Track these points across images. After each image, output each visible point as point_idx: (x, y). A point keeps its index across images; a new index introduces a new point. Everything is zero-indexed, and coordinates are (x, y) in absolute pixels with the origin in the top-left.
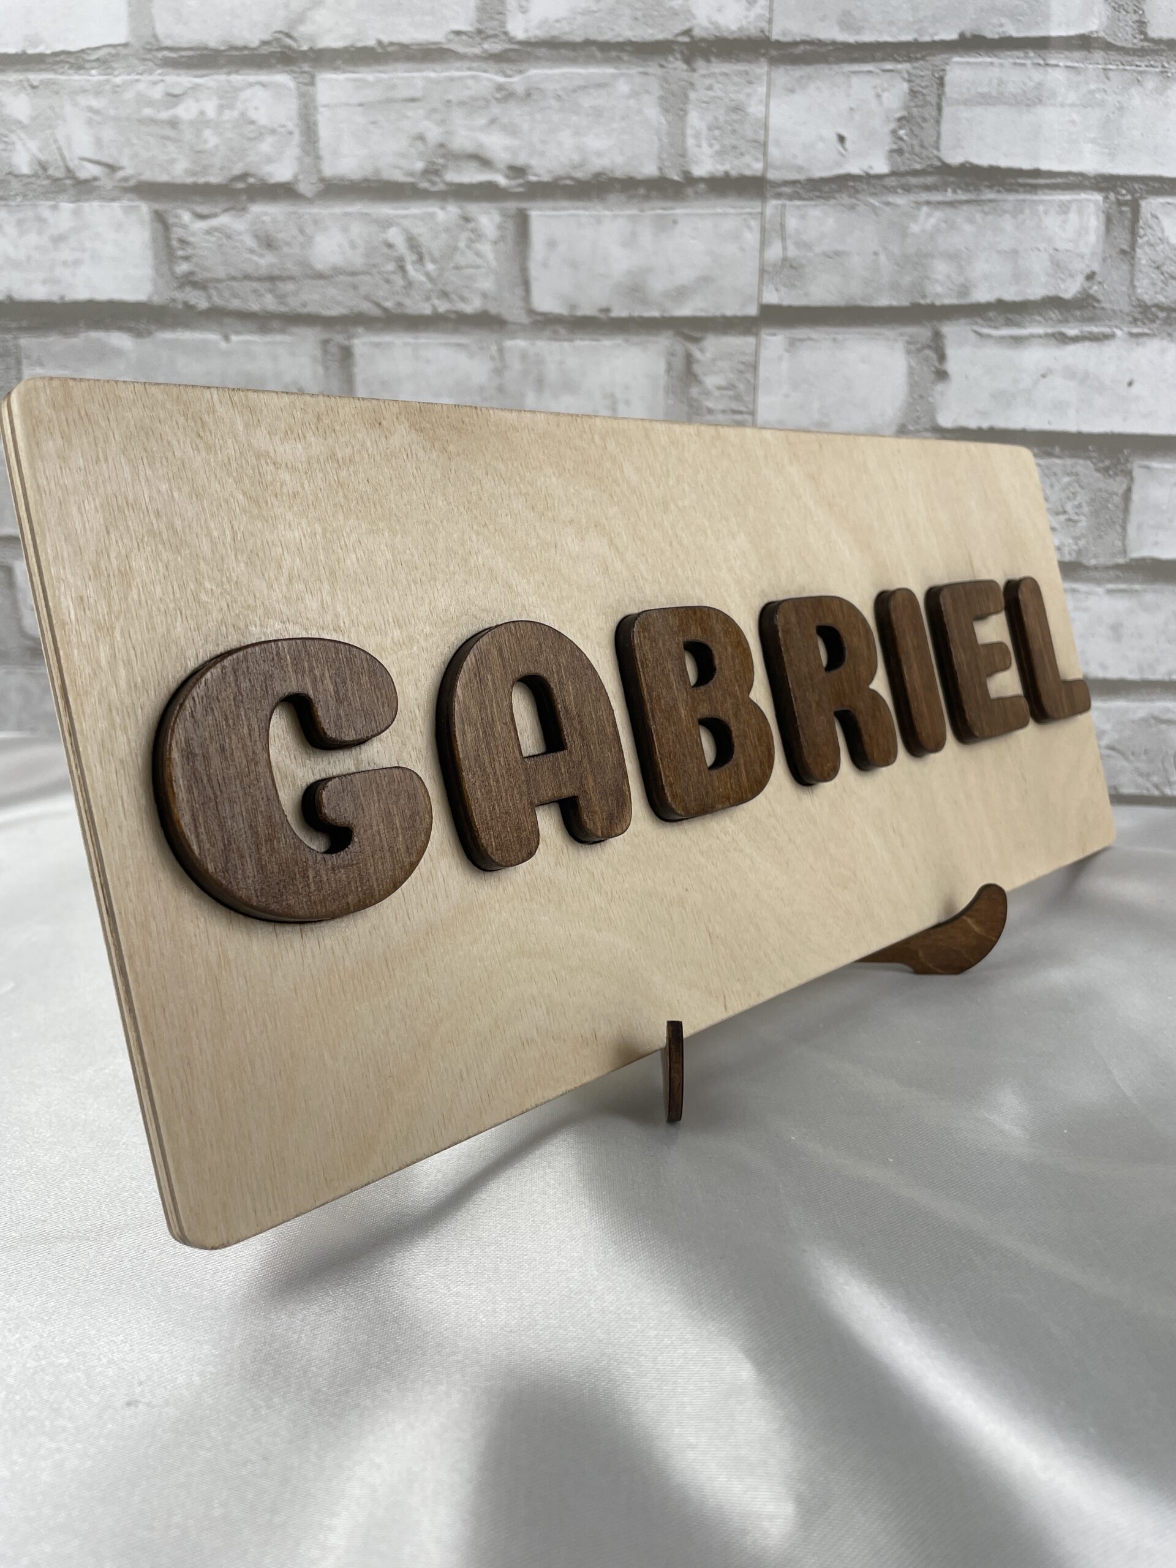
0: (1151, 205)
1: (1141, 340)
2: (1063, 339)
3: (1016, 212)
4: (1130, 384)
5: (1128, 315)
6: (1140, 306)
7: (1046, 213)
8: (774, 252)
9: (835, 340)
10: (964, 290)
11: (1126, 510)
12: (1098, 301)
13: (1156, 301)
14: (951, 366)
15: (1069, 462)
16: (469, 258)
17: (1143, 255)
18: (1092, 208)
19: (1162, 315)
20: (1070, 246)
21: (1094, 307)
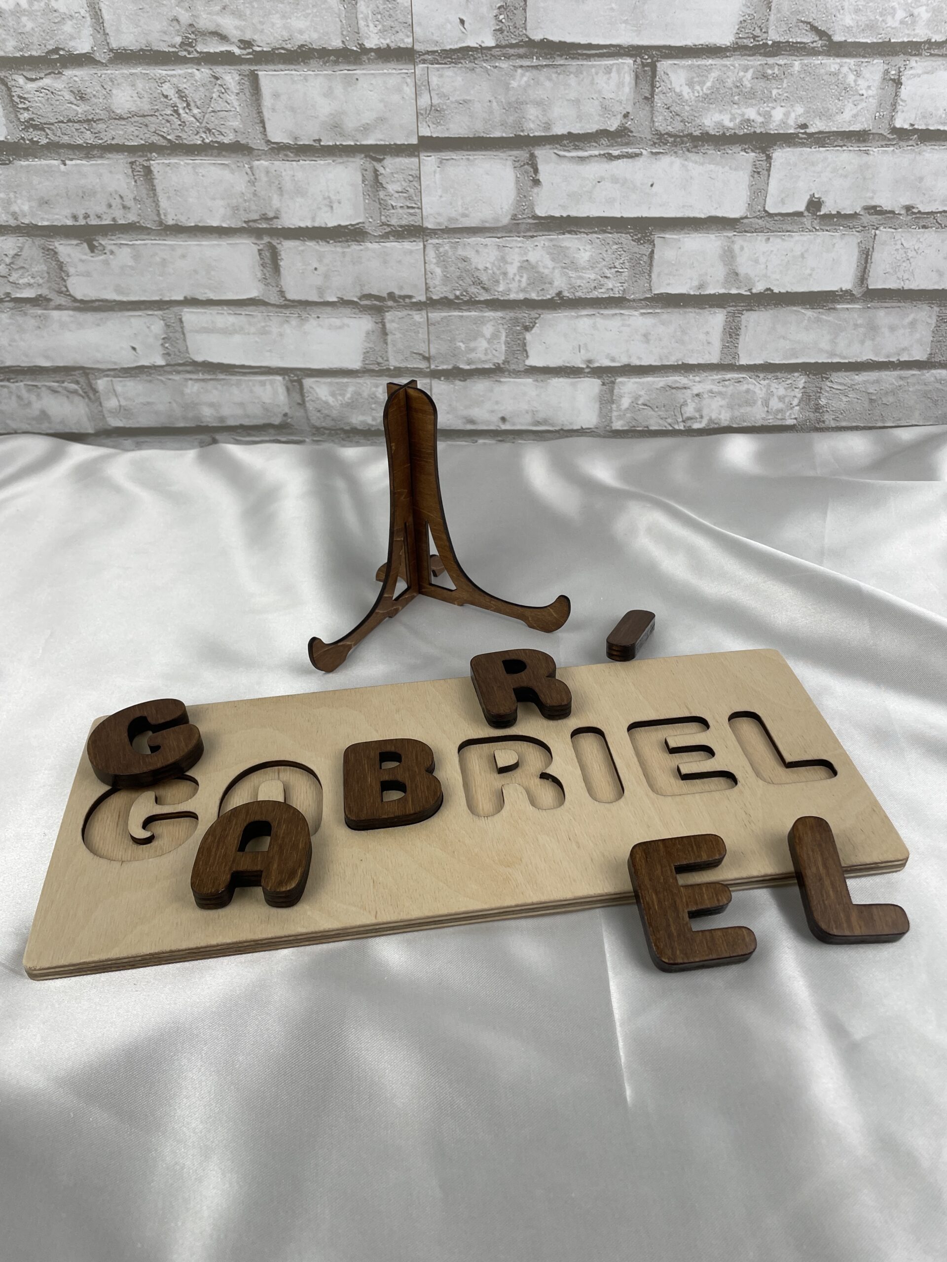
0: (664, 65)
1: (658, 157)
2: (610, 157)
3: (578, 72)
4: (652, 185)
5: (650, 140)
6: (657, 134)
7: (597, 74)
8: (424, 101)
9: (468, 159)
10: (548, 126)
11: (651, 265)
12: (632, 132)
13: (667, 131)
14: (541, 177)
15: (616, 235)
16: (222, 105)
17: (659, 100)
18: (626, 68)
19: (671, 140)
20: (612, 96)
21: (629, 136)
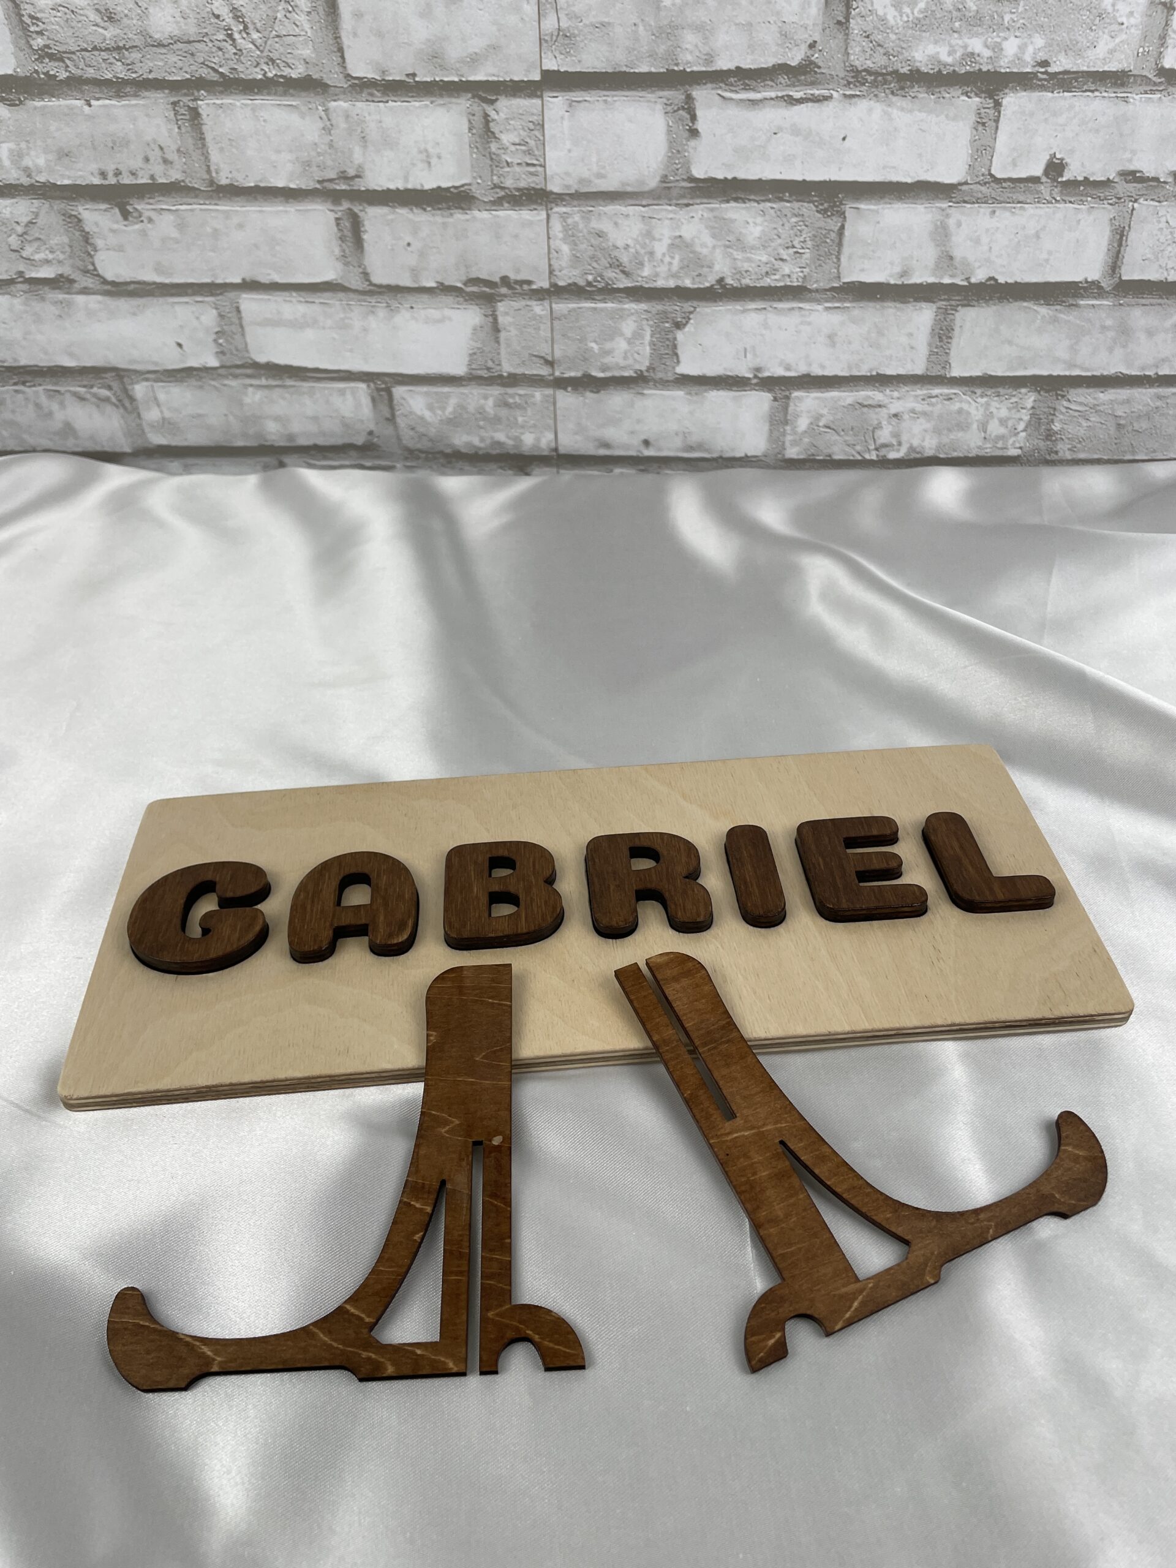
1: (854, 100)
2: (792, 101)
4: (844, 139)
5: (842, 79)
6: (852, 71)
8: (550, 23)
9: (605, 101)
10: (709, 58)
11: (840, 244)
12: (819, 67)
13: (865, 67)
14: (700, 125)
15: (796, 205)
16: (290, 28)
17: (855, 26)
19: (870, 78)
20: (795, 19)
21: (816, 72)
